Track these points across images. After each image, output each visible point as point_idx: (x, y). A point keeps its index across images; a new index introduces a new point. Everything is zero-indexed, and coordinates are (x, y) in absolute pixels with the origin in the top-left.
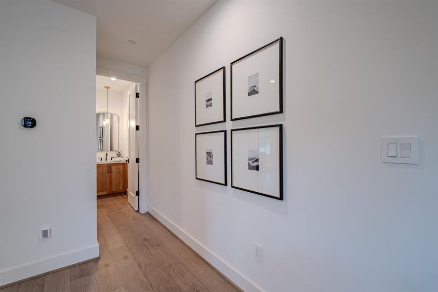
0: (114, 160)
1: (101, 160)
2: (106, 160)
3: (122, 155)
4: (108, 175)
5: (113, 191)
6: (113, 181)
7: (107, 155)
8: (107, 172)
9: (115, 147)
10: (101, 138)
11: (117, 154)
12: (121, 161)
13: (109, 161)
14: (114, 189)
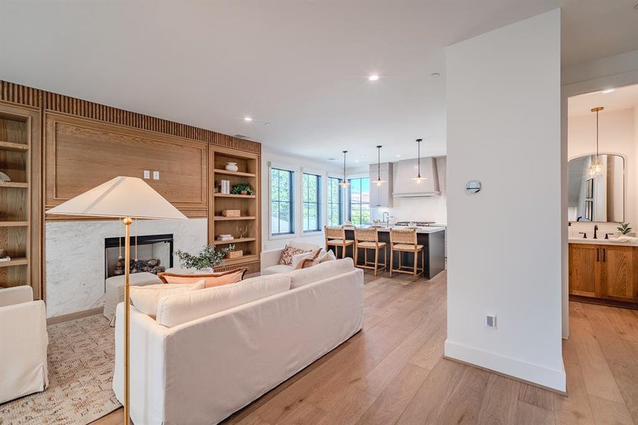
0: (611, 238)
1: (585, 237)
2: (595, 237)
3: (632, 231)
4: (598, 265)
5: (609, 296)
6: (610, 278)
7: (596, 228)
8: (596, 259)
9: (618, 216)
10: (590, 200)
11: (620, 229)
12: (627, 241)
13: (601, 240)
14: (611, 292)
